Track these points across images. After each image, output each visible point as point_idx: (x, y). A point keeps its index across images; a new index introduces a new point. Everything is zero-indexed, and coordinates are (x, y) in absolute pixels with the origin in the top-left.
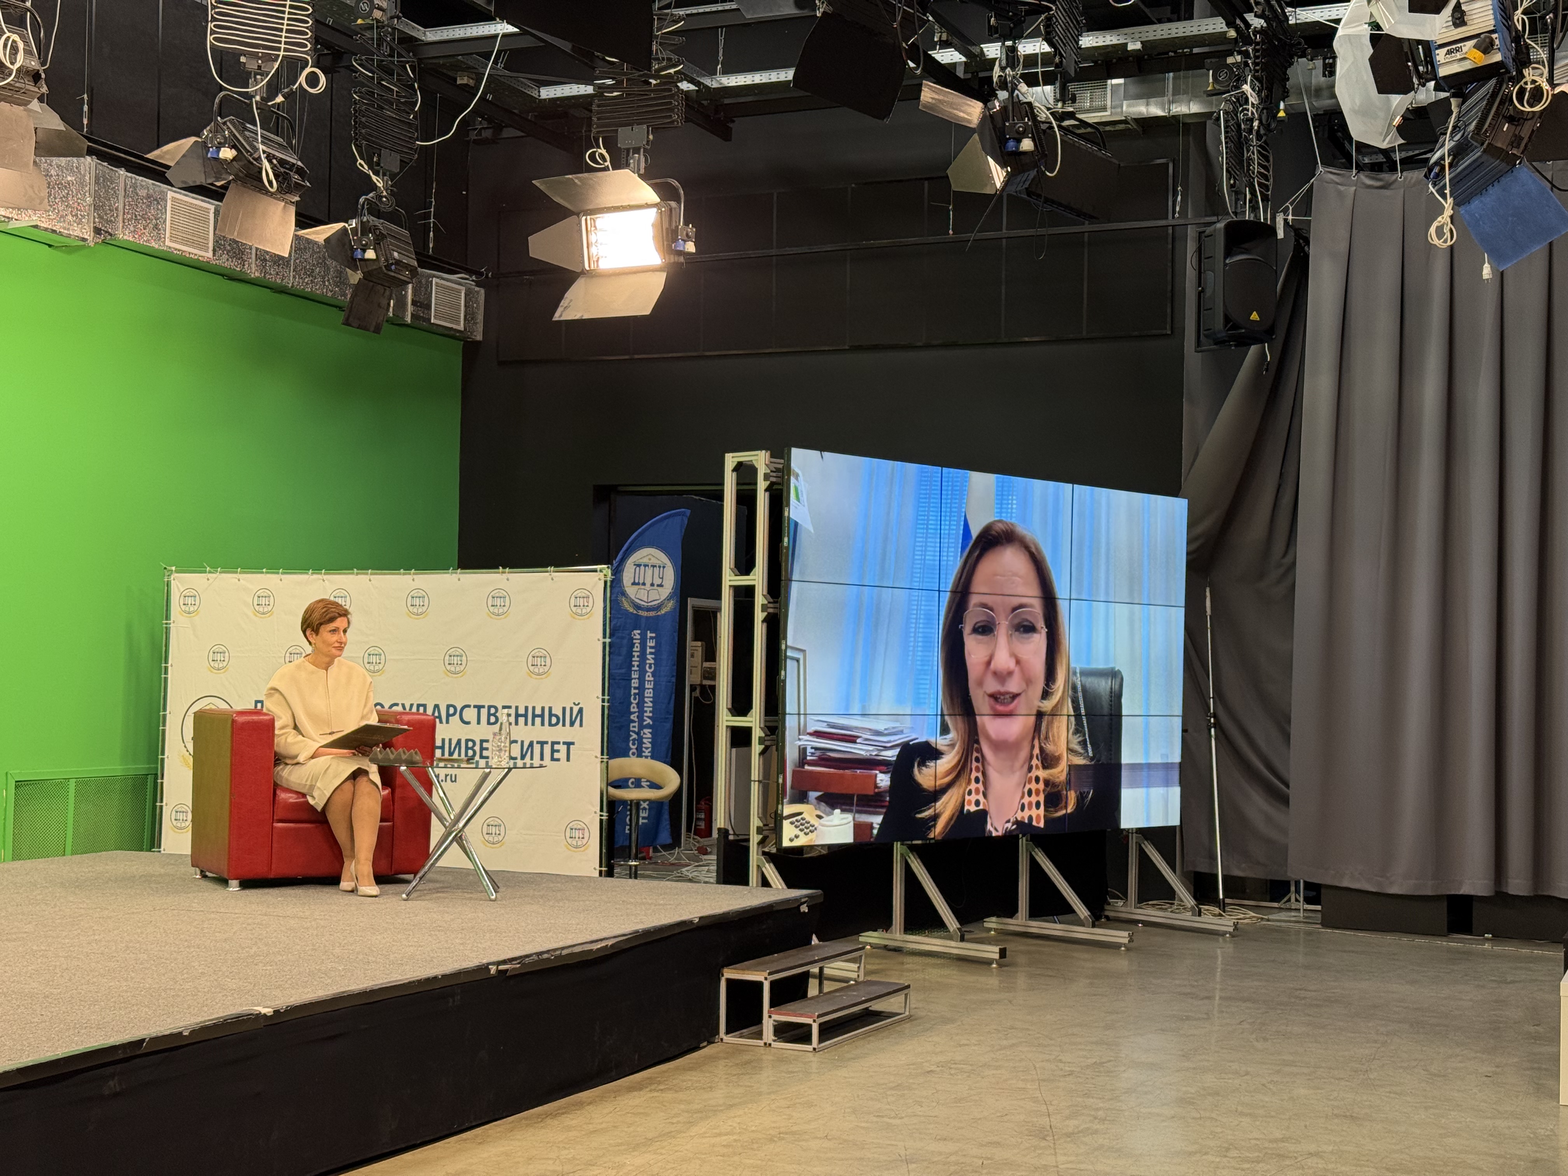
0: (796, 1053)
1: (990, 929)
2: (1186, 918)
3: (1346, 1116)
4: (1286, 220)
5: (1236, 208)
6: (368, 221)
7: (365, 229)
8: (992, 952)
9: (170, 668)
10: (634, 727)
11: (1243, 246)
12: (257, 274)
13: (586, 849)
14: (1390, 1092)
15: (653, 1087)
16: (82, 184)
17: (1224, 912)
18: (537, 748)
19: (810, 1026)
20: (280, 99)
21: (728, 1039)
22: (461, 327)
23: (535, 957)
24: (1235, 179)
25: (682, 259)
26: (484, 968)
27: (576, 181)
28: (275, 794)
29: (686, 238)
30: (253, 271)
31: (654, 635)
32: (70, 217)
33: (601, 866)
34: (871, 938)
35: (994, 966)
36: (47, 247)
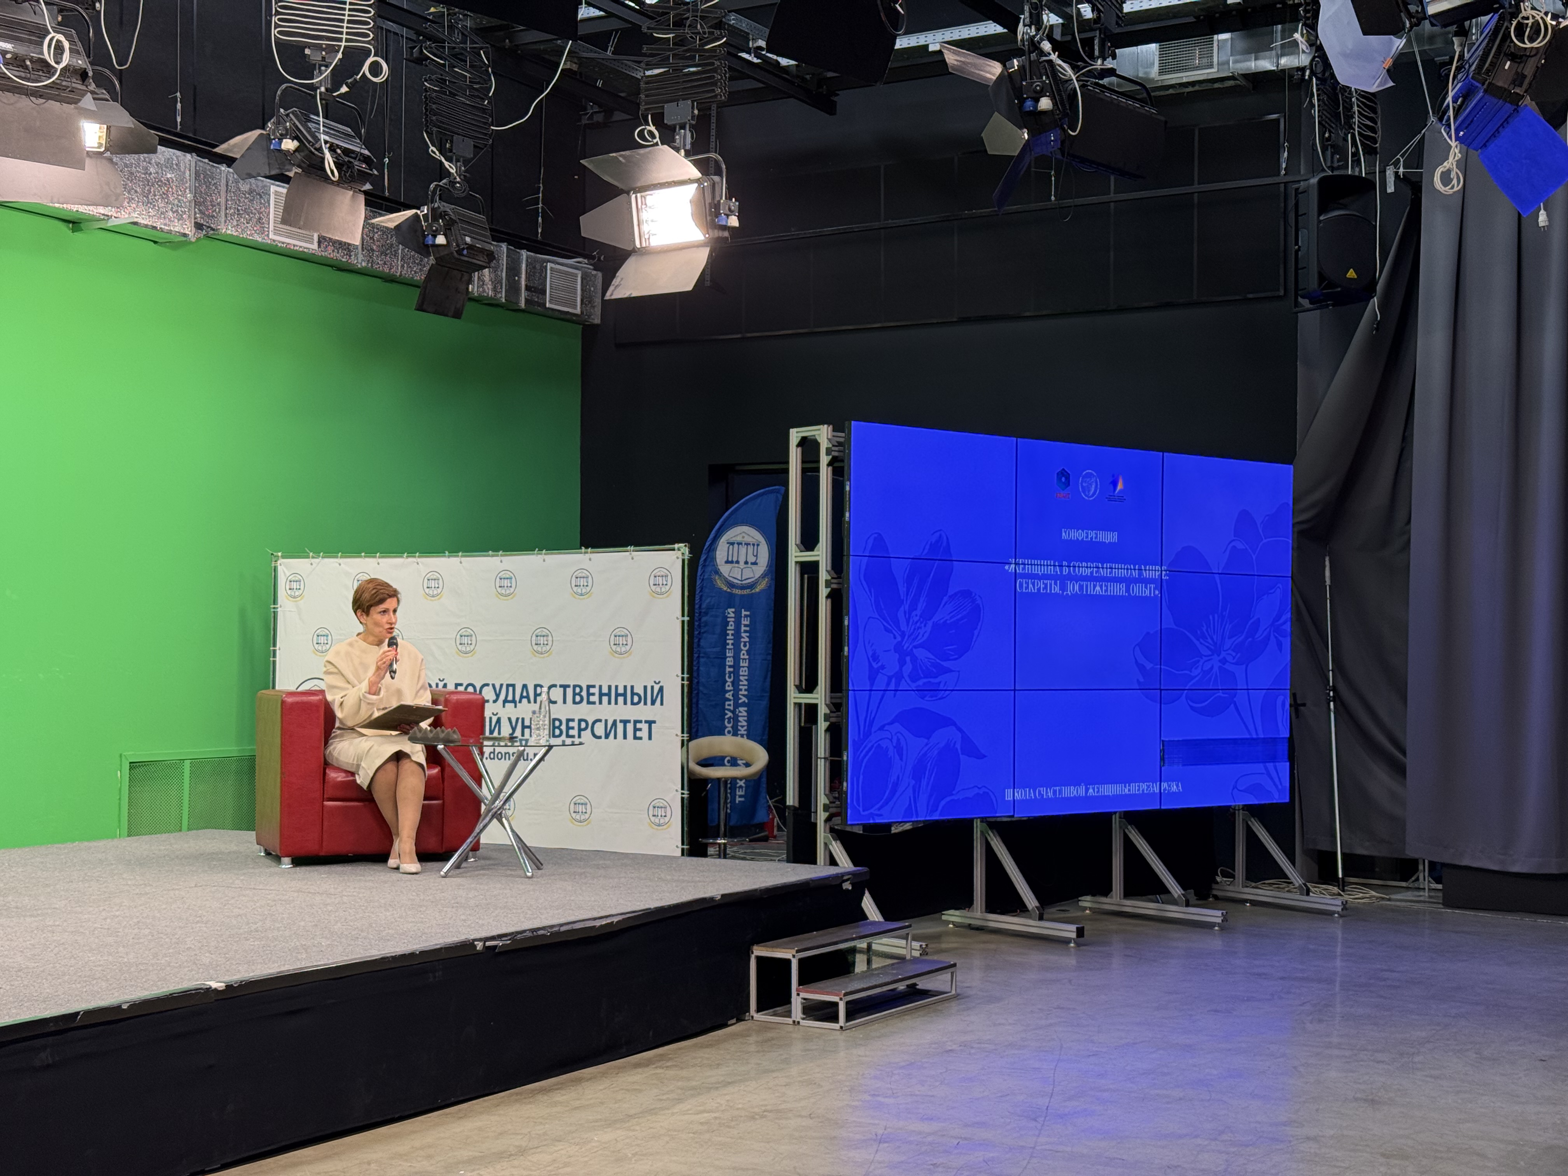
0: (823, 1031)
1: (1085, 908)
2: (1293, 898)
3: (1366, 1100)
4: (1396, 173)
5: (1332, 162)
6: (439, 207)
7: (436, 215)
8: (1069, 931)
9: (278, 652)
10: (729, 705)
11: (1341, 201)
12: (364, 264)
13: (669, 827)
14: (1427, 1076)
15: (660, 1064)
16: (182, 180)
17: (1343, 891)
18: (620, 727)
19: (836, 1004)
20: (344, 89)
21: (758, 1016)
22: (578, 311)
23: (529, 934)
24: (1330, 132)
25: (726, 234)
26: (468, 945)
27: (621, 159)
28: (325, 773)
29: (728, 213)
30: (360, 261)
31: (748, 613)
32: (171, 214)
33: (683, 844)
34: (953, 916)
35: (1072, 945)
36: (152, 243)
